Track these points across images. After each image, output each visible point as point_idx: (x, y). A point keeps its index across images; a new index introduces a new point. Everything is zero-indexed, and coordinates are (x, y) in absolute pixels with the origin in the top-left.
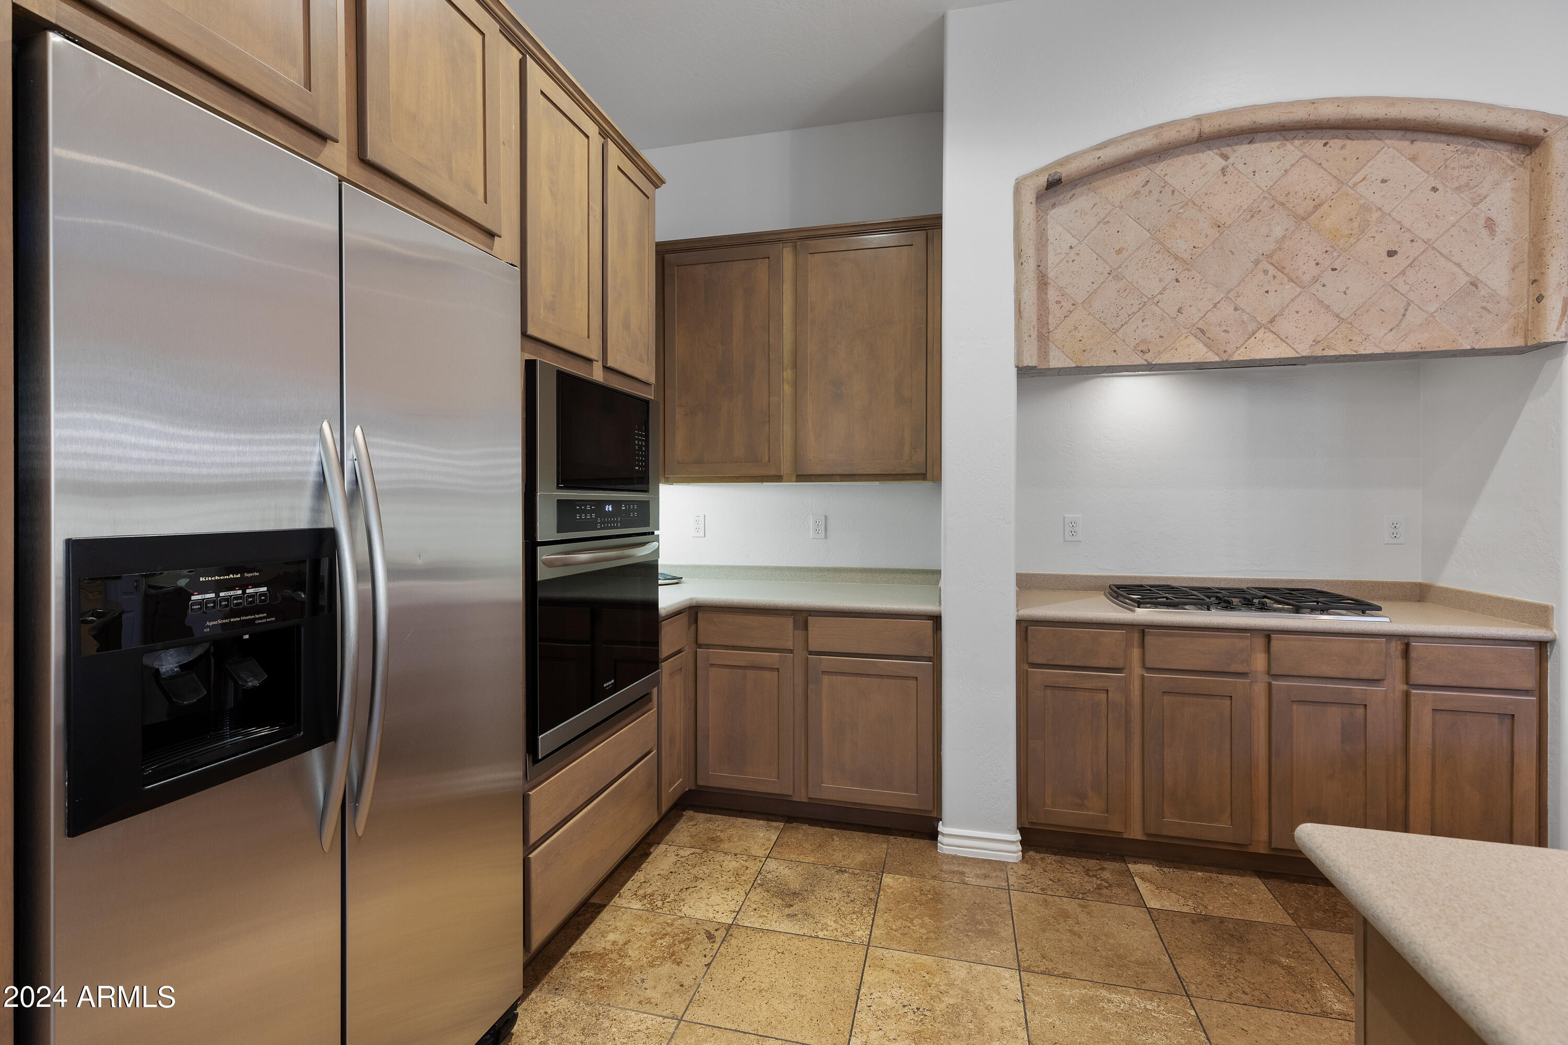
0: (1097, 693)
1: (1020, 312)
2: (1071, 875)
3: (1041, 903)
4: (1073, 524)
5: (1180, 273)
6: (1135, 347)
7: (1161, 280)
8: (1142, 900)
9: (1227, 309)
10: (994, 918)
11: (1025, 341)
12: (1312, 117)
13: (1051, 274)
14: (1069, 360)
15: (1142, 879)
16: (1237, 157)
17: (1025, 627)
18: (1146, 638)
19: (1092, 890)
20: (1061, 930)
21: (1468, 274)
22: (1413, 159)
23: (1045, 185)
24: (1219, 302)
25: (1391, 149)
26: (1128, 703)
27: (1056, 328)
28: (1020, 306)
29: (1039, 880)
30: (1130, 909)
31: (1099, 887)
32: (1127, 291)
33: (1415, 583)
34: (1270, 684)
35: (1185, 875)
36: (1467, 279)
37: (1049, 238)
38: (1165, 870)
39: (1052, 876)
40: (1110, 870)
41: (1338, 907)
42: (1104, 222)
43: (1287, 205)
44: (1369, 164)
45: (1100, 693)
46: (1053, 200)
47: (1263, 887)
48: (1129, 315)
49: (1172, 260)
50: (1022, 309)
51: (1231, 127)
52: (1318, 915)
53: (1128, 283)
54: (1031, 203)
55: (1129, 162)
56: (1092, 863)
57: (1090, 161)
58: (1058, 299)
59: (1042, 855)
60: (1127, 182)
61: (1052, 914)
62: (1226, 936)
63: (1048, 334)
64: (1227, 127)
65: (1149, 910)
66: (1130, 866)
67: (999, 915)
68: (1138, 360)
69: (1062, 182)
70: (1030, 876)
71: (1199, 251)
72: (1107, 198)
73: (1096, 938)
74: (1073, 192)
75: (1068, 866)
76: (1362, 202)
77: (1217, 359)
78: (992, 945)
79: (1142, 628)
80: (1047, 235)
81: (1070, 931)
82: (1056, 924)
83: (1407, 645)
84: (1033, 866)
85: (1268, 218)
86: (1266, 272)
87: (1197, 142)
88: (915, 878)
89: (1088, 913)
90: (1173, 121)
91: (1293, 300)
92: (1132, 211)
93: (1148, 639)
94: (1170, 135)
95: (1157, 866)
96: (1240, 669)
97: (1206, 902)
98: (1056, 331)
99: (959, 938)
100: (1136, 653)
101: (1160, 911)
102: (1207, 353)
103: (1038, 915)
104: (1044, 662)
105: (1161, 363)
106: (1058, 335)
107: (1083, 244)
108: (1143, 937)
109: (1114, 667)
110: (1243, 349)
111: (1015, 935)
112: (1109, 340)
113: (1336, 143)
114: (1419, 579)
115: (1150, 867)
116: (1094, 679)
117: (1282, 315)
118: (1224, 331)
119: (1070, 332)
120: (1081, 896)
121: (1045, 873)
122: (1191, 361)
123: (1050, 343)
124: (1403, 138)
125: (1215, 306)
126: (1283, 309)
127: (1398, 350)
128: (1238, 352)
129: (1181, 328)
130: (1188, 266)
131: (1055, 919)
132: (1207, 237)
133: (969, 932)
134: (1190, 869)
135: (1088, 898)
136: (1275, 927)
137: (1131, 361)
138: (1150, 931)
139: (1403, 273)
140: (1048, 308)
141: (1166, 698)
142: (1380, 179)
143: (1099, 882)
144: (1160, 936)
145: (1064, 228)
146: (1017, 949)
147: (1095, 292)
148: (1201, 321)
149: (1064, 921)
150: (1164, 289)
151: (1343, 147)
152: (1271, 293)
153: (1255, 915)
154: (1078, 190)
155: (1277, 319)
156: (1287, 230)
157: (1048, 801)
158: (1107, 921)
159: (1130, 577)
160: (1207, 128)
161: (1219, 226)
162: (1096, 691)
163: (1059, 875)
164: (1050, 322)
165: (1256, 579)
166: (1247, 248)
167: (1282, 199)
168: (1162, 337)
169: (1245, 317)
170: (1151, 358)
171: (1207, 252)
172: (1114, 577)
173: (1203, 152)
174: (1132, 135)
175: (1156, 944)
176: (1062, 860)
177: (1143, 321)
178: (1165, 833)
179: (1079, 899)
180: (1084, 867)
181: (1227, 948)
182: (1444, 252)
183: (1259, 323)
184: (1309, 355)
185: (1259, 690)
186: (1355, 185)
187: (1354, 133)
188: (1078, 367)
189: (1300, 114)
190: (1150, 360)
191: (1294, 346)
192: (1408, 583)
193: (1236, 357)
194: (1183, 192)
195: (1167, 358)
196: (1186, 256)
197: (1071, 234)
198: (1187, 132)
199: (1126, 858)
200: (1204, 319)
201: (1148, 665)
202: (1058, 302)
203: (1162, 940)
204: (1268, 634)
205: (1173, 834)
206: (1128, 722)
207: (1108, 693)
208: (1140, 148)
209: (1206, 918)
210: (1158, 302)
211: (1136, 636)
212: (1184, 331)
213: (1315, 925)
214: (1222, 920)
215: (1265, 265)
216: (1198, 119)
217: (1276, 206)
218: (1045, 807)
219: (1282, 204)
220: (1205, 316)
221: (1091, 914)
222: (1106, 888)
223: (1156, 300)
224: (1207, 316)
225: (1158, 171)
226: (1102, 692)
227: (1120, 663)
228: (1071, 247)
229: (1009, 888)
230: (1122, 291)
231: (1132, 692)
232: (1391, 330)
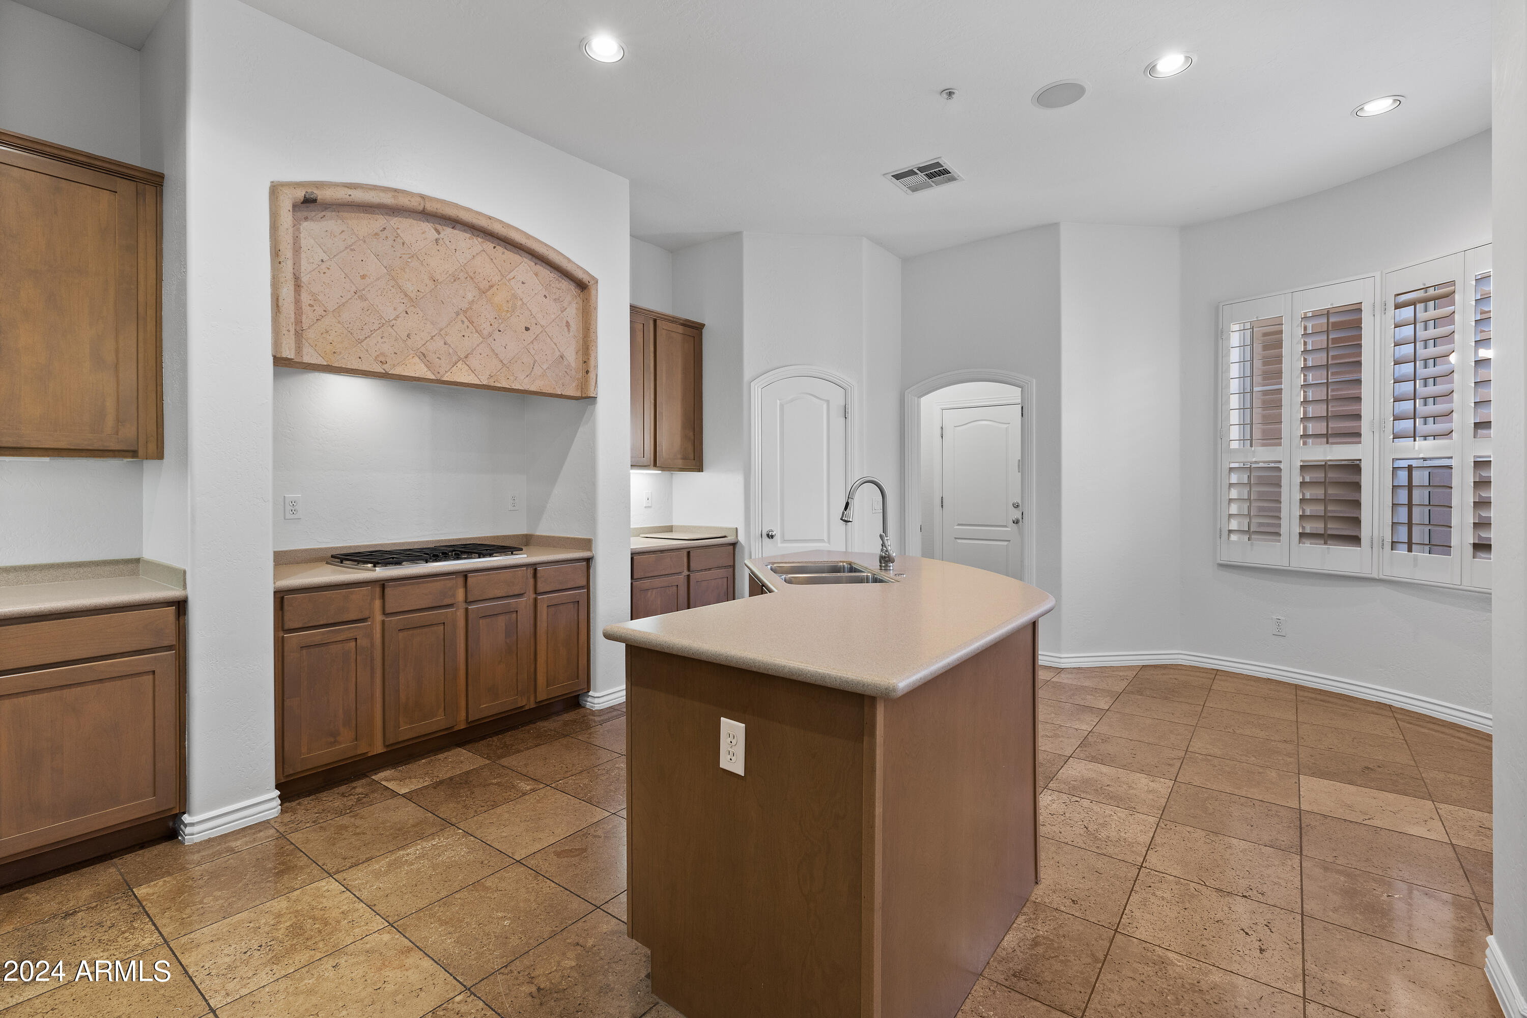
0: (347, 643)
1: (278, 306)
2: (331, 802)
3: (319, 830)
4: (293, 503)
5: (409, 307)
6: (376, 358)
7: (395, 309)
8: (394, 793)
9: (439, 343)
10: (284, 859)
11: (284, 335)
12: (489, 228)
13: (304, 279)
14: (321, 358)
15: (387, 781)
16: (445, 235)
17: (281, 597)
18: (386, 591)
19: (354, 803)
20: (347, 837)
21: (559, 351)
22: (536, 275)
23: (302, 199)
24: (434, 336)
25: (526, 265)
26: (372, 645)
27: (309, 328)
28: (278, 301)
29: (307, 818)
30: (389, 801)
31: (359, 800)
32: (370, 311)
33: (523, 535)
34: (467, 609)
35: (415, 765)
36: (559, 353)
37: (302, 246)
38: (399, 768)
39: (316, 810)
40: (360, 787)
41: (507, 743)
42: (350, 248)
43: (475, 280)
44: (516, 270)
45: (350, 642)
46: (305, 214)
47: (465, 751)
48: (371, 331)
49: (403, 296)
50: (280, 304)
51: (444, 213)
52: (499, 752)
53: (370, 305)
54: (289, 211)
55: (371, 207)
56: (343, 788)
57: (341, 195)
58: (311, 302)
59: (297, 802)
60: (369, 223)
61: (333, 832)
62: (457, 786)
63: (301, 331)
64: (441, 212)
65: (403, 796)
66: (373, 777)
67: (287, 855)
68: (378, 369)
69: (316, 202)
70: (297, 819)
71: (422, 295)
72: (353, 230)
73: (376, 829)
74: (323, 213)
75: (324, 799)
76: (513, 292)
77: (433, 377)
78: (297, 875)
79: (382, 582)
80: (300, 243)
81: (354, 834)
82: (340, 836)
83: (535, 570)
84: (294, 811)
85: (464, 285)
86: (463, 322)
87: (420, 213)
88: (176, 875)
89: (361, 818)
90: (405, 191)
91: (478, 346)
92: (372, 247)
93: (388, 591)
94: (404, 201)
95: (393, 769)
96: (449, 602)
97: (436, 774)
98: (309, 330)
99: (262, 887)
100: (378, 603)
101: (411, 793)
102: (427, 371)
103: (322, 838)
104: (300, 626)
105: (395, 373)
106: (310, 334)
107: (333, 262)
108: (408, 811)
109: (362, 618)
110: (449, 373)
111: (311, 859)
112: (355, 348)
113: (500, 249)
114: (525, 531)
115: (388, 771)
116: (346, 632)
117: (472, 354)
118: (438, 358)
119: (322, 334)
120: (348, 811)
121: (308, 811)
122: (416, 376)
123: (303, 340)
124: (531, 260)
125: (432, 338)
126: (473, 350)
127: (530, 389)
128: (447, 375)
129: (409, 349)
130: (414, 304)
131: (337, 833)
132: (426, 286)
133: (268, 878)
134: (415, 761)
135: (355, 810)
136: (482, 768)
137: (373, 368)
138: (411, 806)
139: (532, 342)
140: (301, 308)
141: (401, 634)
142: (521, 280)
143: (356, 797)
144: (419, 805)
145: (316, 242)
146: (319, 866)
147: (343, 304)
148: (423, 347)
149: (346, 831)
150: (398, 317)
151: (503, 253)
152: (466, 338)
153: (467, 767)
154: (328, 214)
155: (469, 356)
156: (474, 297)
157: (304, 750)
158: (378, 815)
159: (346, 547)
160: (430, 207)
161: (434, 281)
162: (346, 641)
163: (321, 807)
164: (303, 321)
165: (438, 540)
166: (452, 302)
167: (471, 274)
168: (396, 354)
169: (451, 351)
170: (387, 368)
171: (426, 297)
172: (332, 548)
173: (423, 221)
174: (375, 188)
175: (418, 810)
176: (317, 797)
177: (382, 338)
178: (400, 740)
179: (348, 813)
180: (338, 793)
181: (462, 791)
182: (550, 335)
183: (459, 357)
184: (487, 384)
185: (461, 614)
186: (510, 280)
187: (509, 247)
188: (329, 365)
189: (483, 223)
190: (387, 370)
191: (479, 377)
192: (520, 535)
193: (445, 379)
194: (410, 247)
195: (398, 371)
196: (413, 296)
197: (322, 249)
198: (415, 203)
199: (367, 774)
200: (425, 346)
201: (388, 611)
202: (310, 305)
203: (421, 807)
204: (465, 575)
205: (406, 738)
206: (372, 660)
207: (356, 641)
208: (382, 201)
209: (441, 782)
210: (393, 326)
211: (378, 590)
212: (412, 352)
213: (500, 757)
214: (451, 779)
215: (461, 317)
216: (423, 197)
217: (469, 278)
218: (301, 756)
219: (472, 278)
220: (425, 344)
221: (363, 817)
222: (364, 797)
223: (391, 324)
224: (427, 345)
225: (392, 222)
226: (351, 641)
227: (366, 614)
228: (322, 261)
229: (283, 835)
230: (366, 310)
231: (374, 635)
232: (527, 376)
